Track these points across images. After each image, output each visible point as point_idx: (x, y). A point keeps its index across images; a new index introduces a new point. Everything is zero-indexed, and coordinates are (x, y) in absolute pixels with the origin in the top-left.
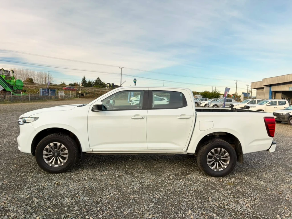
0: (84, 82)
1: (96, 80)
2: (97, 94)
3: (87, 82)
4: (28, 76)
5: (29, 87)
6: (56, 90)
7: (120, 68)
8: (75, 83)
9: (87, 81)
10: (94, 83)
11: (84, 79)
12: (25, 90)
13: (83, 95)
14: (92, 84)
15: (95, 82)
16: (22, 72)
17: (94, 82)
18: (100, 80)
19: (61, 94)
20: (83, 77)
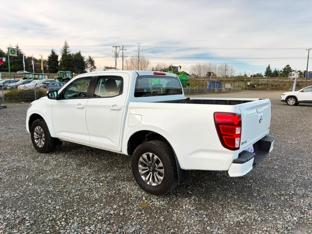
0: (268, 72)
1: (284, 68)
2: (271, 85)
3: (273, 72)
4: (211, 69)
5: (201, 81)
6: (222, 83)
7: (307, 50)
8: (258, 74)
9: (273, 70)
10: (281, 73)
11: (269, 68)
12: (189, 84)
13: (254, 87)
14: (279, 73)
15: (283, 70)
16: (205, 67)
17: (281, 71)
18: (291, 68)
19: (228, 86)
20: (267, 66)
